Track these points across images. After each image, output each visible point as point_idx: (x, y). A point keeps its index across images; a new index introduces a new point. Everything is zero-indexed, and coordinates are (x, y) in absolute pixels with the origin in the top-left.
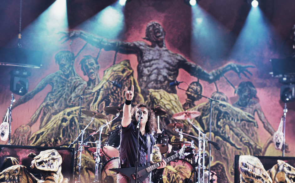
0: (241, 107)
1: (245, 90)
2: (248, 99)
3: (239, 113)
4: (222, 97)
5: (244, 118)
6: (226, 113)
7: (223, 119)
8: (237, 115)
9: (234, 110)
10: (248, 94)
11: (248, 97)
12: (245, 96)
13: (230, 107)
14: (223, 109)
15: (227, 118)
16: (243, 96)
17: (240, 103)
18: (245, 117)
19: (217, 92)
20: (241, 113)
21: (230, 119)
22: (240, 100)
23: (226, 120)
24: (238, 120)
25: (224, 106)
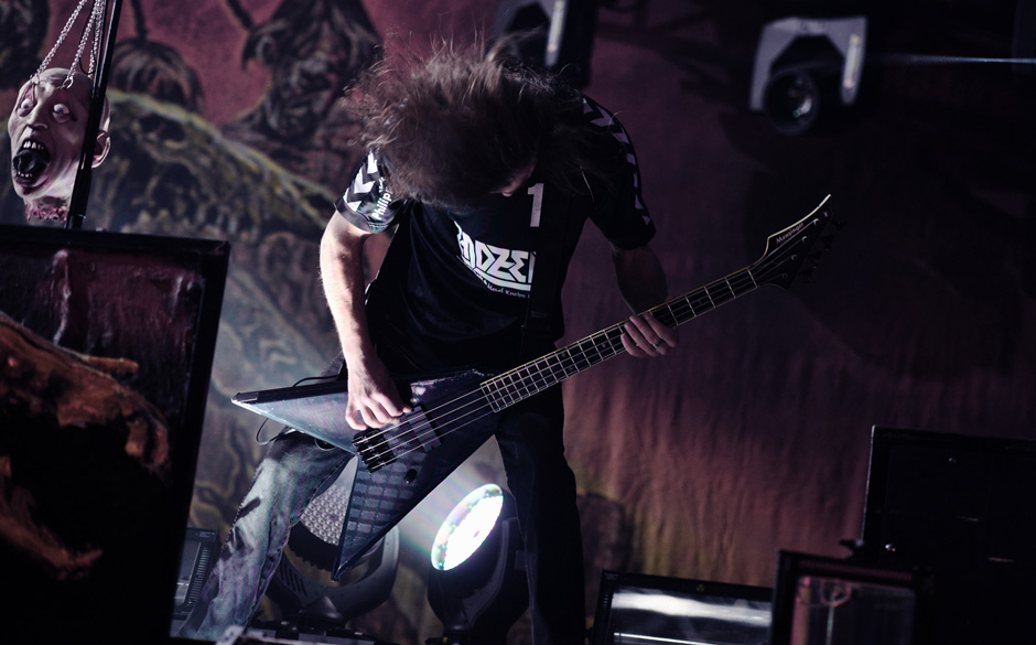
0: (276, 145)
1: (316, 36)
2: (325, 95)
3: (258, 177)
4: (168, 73)
5: (285, 215)
6: (178, 174)
7: (153, 212)
8: (243, 193)
9: (232, 159)
10: (330, 67)
11: (327, 85)
12: (305, 74)
13: (209, 139)
14: (165, 152)
15: (181, 208)
16: (294, 78)
17: (273, 121)
18: (293, 205)
19: (140, 43)
20: (274, 176)
21: (201, 216)
22: (276, 97)
23: (175, 219)
24: (245, 223)
25: (173, 130)
